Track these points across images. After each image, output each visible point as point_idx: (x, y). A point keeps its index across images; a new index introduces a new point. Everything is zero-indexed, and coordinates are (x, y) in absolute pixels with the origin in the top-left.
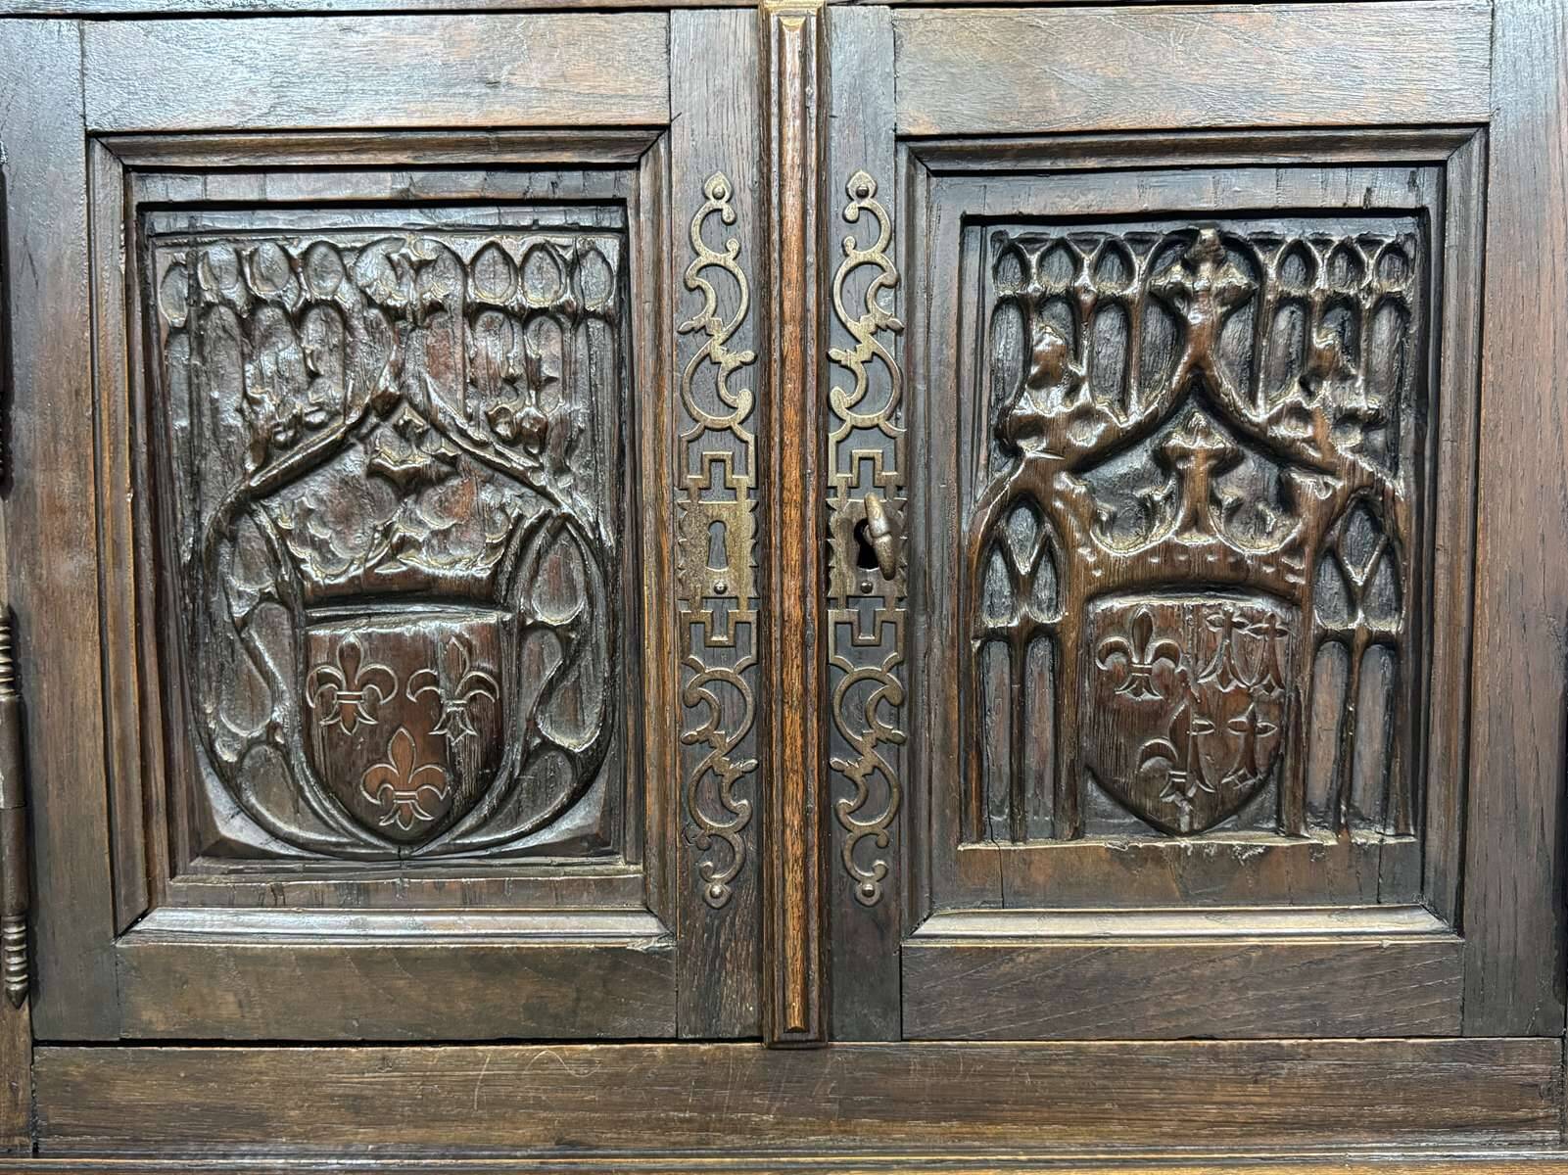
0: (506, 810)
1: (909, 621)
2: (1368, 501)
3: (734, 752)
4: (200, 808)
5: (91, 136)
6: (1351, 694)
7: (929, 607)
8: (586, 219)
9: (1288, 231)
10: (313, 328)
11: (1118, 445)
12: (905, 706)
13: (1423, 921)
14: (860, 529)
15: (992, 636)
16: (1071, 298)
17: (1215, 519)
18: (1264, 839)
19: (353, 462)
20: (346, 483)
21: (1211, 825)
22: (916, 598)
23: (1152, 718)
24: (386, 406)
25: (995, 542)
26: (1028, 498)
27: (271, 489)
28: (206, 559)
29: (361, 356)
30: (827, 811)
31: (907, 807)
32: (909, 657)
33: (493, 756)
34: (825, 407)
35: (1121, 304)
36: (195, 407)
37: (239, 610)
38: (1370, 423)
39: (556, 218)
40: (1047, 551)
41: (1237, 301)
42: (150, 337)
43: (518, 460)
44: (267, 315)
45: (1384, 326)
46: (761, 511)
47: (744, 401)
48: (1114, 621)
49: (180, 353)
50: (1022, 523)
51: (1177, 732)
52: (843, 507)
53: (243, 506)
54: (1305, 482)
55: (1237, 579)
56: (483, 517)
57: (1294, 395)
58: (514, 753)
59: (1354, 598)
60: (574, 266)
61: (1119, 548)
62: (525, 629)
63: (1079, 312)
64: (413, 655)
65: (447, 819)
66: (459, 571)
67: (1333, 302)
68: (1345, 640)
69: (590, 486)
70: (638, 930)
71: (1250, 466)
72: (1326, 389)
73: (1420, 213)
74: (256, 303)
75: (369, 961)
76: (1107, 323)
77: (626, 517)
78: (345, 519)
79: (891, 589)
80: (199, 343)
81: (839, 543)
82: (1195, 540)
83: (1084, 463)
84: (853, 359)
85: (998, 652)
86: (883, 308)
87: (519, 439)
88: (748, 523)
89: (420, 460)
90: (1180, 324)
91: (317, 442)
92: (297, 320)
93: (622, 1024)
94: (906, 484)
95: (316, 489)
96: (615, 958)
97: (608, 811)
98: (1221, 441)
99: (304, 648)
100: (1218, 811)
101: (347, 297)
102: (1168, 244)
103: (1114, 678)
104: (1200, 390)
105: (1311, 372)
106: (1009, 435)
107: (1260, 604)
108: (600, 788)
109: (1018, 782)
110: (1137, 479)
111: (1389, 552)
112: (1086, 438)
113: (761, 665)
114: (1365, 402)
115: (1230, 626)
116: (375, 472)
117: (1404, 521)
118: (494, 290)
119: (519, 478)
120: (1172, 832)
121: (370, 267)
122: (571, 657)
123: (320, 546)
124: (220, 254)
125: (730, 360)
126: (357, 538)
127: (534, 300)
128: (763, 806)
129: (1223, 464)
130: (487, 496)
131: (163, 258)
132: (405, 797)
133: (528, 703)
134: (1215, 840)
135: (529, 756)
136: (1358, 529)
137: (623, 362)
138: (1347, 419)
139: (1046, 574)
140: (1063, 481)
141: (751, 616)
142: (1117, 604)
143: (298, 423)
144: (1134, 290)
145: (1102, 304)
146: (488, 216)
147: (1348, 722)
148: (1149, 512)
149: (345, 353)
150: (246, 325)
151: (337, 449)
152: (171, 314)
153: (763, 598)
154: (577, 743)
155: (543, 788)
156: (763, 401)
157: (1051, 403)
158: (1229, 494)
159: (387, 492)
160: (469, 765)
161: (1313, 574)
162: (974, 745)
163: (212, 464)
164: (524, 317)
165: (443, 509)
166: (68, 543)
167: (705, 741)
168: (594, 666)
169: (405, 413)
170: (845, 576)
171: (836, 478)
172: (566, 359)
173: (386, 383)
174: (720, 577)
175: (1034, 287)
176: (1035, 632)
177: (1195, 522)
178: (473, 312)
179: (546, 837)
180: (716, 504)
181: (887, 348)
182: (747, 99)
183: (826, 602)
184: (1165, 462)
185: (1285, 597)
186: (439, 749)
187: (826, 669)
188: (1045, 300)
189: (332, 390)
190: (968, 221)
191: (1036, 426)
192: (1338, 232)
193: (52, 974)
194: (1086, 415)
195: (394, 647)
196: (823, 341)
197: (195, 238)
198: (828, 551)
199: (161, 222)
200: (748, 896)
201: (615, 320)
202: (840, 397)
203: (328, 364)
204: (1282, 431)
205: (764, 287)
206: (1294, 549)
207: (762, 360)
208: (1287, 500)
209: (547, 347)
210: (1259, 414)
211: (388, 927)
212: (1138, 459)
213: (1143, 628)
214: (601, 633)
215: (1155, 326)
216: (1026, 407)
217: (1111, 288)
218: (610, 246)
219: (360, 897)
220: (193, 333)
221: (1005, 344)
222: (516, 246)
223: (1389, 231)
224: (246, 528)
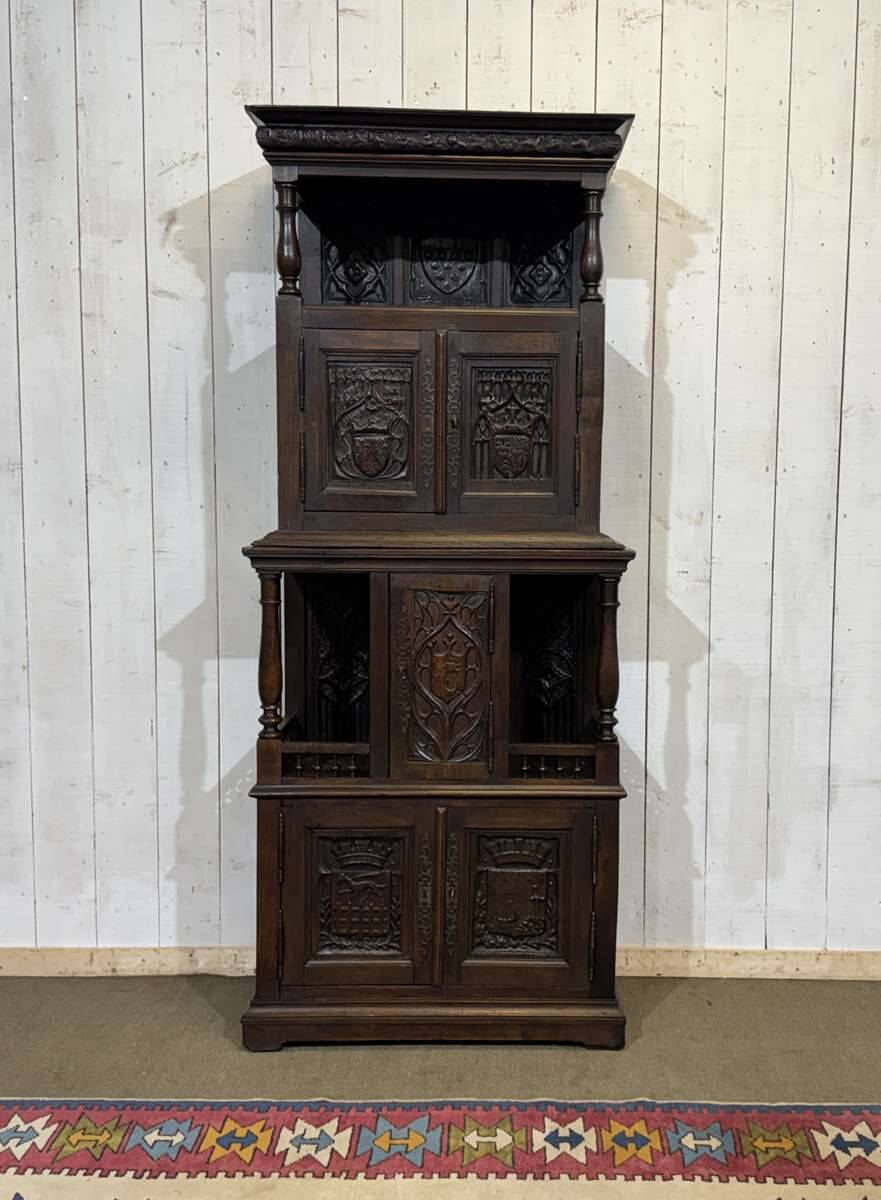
0: (389, 472)
1: (462, 439)
2: (542, 418)
3: (430, 460)
4: (335, 470)
5: (321, 349)
6: (540, 453)
7: (465, 435)
8: (405, 365)
9: (528, 371)
10: (357, 384)
11: (499, 408)
12: (461, 453)
13: (552, 494)
14: (453, 422)
15: (477, 442)
16: (491, 381)
17: (515, 421)
18: (523, 480)
19: (363, 408)
20: (362, 412)
21: (516, 477)
22: (463, 433)
23: (505, 458)
24: (369, 397)
25: (478, 425)
26: (483, 417)
27: (349, 412)
28: (337, 425)
29: (366, 389)
30: (446, 472)
31: (460, 471)
32: (461, 445)
33: (387, 461)
34: (447, 401)
35: (500, 383)
36: (335, 397)
37: (342, 434)
38: (542, 405)
39: (400, 365)
40: (487, 427)
41: (519, 383)
42: (329, 385)
43: (392, 408)
44: (349, 381)
45: (546, 387)
46: (435, 418)
47: (433, 398)
48: (498, 439)
49: (333, 387)
50: (483, 421)
51: (509, 460)
52: (449, 417)
53: (343, 415)
54: (531, 415)
55: (519, 433)
56: (385, 418)
57: (529, 400)
58: (391, 461)
59: (540, 436)
60: (403, 373)
61: (499, 426)
62: (393, 439)
63: (493, 384)
64: (373, 442)
65: (380, 472)
66: (381, 428)
67: (536, 384)
68: (539, 443)
69: (405, 413)
70: (413, 493)
71: (523, 412)
72: (535, 399)
73: (550, 368)
74: (347, 379)
75: (365, 497)
76: (497, 386)
77: (411, 418)
78: (361, 418)
79: (458, 431)
80: (336, 386)
81: (450, 424)
82: (512, 425)
83: (493, 411)
84: (452, 391)
85: (478, 445)
86: (457, 382)
87: (393, 404)
88: (433, 420)
89: (375, 408)
90: (509, 386)
91: (358, 404)
92: (354, 382)
93: (409, 510)
94: (461, 414)
95: (357, 412)
96: (409, 497)
97: (407, 474)
98: (517, 408)
99: (354, 441)
100: (517, 475)
101: (363, 379)
102: (508, 372)
103: (498, 450)
104: (513, 398)
105: (532, 395)
106: (481, 405)
107: (524, 437)
108: (406, 469)
109: (482, 468)
110: (503, 414)
111: (546, 427)
112: (493, 407)
113: (436, 445)
114: (542, 401)
115: (518, 440)
116: (367, 409)
117: (548, 422)
118: (388, 378)
119: (392, 411)
120: (508, 478)
121: (367, 373)
122: (401, 444)
123: (357, 423)
124: (341, 370)
125: (430, 391)
126: (363, 421)
127: (396, 379)
128: (436, 469)
129: (517, 412)
130: (386, 414)
131: (330, 370)
132: (373, 469)
133: (394, 453)
134: (515, 480)
135: (393, 462)
136: (541, 423)
137: (411, 390)
138: (538, 404)
139: (487, 431)
140: (489, 414)
141: (433, 436)
142: (498, 436)
143: (354, 401)
144: (501, 380)
145: (496, 382)
146: (388, 364)
147: (540, 458)
148: (505, 420)
149: (362, 388)
150: (345, 383)
151: (361, 405)
152: (332, 381)
153: (435, 434)
154: (402, 460)
155: (396, 468)
156: (436, 398)
157: (488, 400)
158: (518, 417)
159: (368, 413)
160: (383, 462)
161: (533, 432)
162: (473, 462)
163: (338, 408)
164: (394, 382)
165: (378, 416)
166: (313, 420)
167: (425, 459)
168: (405, 446)
169: (372, 400)
170: (450, 430)
171: (449, 412)
172: (401, 390)
173: (369, 393)
174: (428, 429)
175: (485, 379)
176: (484, 441)
177: (512, 422)
178: (385, 381)
179: (398, 476)
180: (428, 416)
181: (457, 389)
182: (434, 346)
183: (446, 434)
184: (507, 410)
185: (528, 436)
186: (377, 460)
187: (446, 445)
188: (486, 382)
189: (360, 395)
190: (472, 368)
191: (485, 404)
192: (537, 371)
193: (308, 499)
194: (493, 402)
195: (369, 441)
196: (447, 388)
197: (336, 366)
198: (447, 425)
199: (330, 364)
200: (432, 487)
201: (410, 383)
202: (449, 397)
203: (359, 390)
204: (527, 406)
205: (436, 377)
206: (529, 427)
207: (436, 391)
208: (528, 418)
209: (397, 388)
210: (523, 403)
211: (366, 491)
212: (503, 411)
213: (503, 441)
214: (407, 439)
215: (506, 387)
216: (483, 401)
217: (497, 380)
218: (409, 370)
219: (363, 486)
220: (336, 384)
221: (480, 389)
222: (393, 369)
223: (546, 371)
224: (344, 419)
